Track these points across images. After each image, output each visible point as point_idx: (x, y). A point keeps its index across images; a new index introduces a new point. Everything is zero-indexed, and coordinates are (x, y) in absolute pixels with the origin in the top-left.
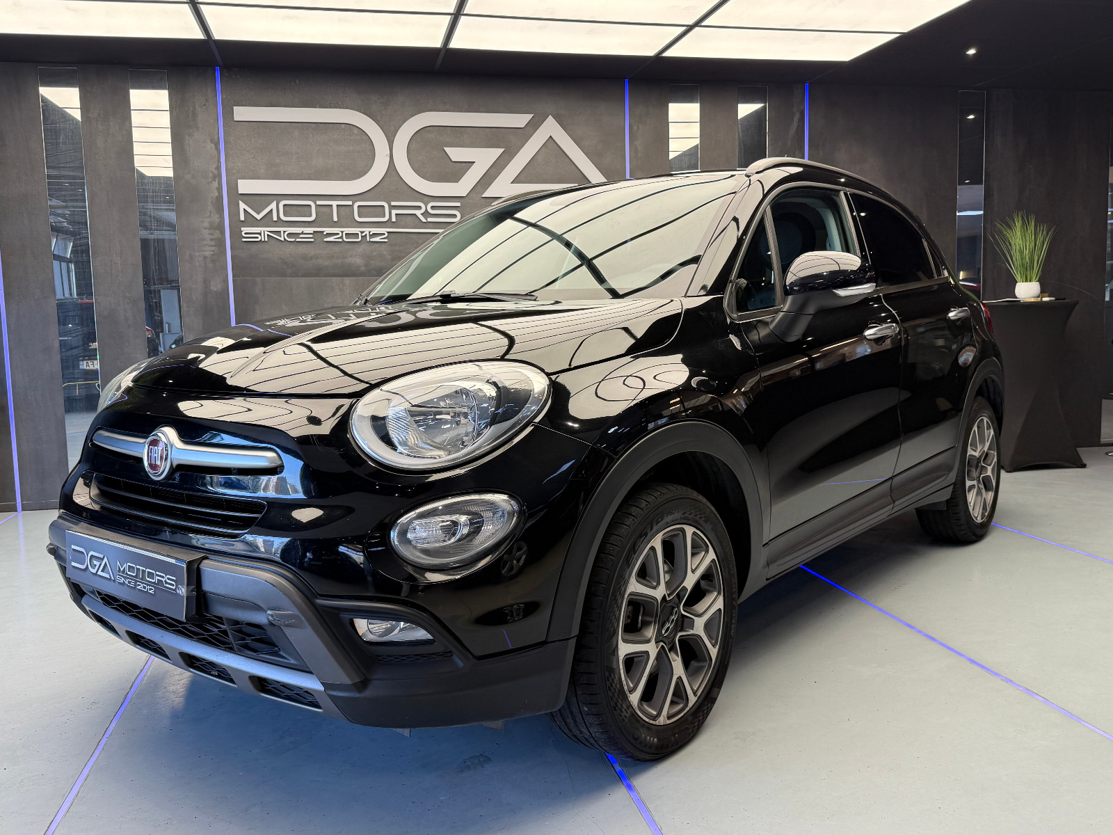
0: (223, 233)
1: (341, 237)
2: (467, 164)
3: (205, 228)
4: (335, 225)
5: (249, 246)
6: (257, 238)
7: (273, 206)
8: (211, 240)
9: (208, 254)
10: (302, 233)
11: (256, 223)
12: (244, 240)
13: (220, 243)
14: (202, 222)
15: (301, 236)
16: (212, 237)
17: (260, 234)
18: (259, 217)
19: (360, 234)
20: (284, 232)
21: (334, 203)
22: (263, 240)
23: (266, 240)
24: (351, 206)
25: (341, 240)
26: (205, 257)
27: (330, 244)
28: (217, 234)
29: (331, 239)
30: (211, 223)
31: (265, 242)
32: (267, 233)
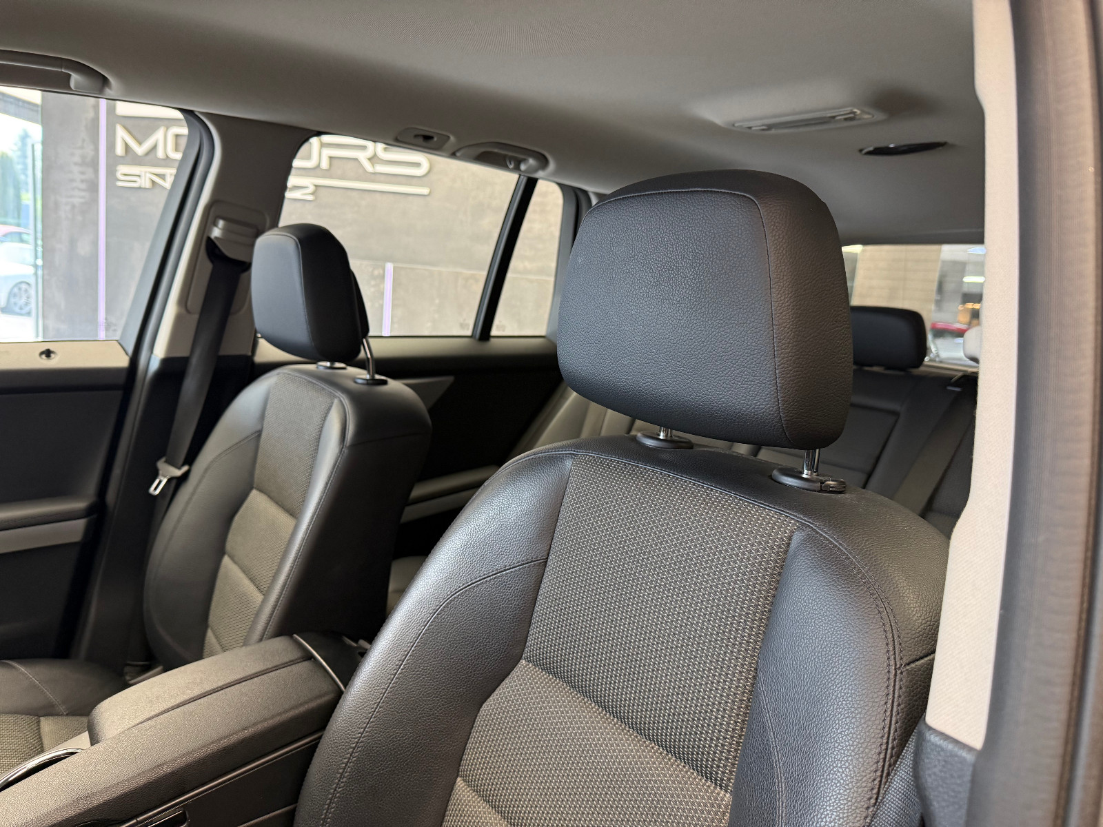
0: (96, 171)
3: (76, 164)
5: (128, 193)
6: (137, 182)
7: (159, 135)
8: (82, 181)
9: (77, 201)
11: (134, 159)
12: (120, 184)
13: (93, 187)
14: (72, 154)
16: (83, 177)
17: (139, 176)
18: (140, 150)
22: (143, 186)
26: (73, 207)
30: (83, 157)
31: (145, 189)
32: (148, 175)
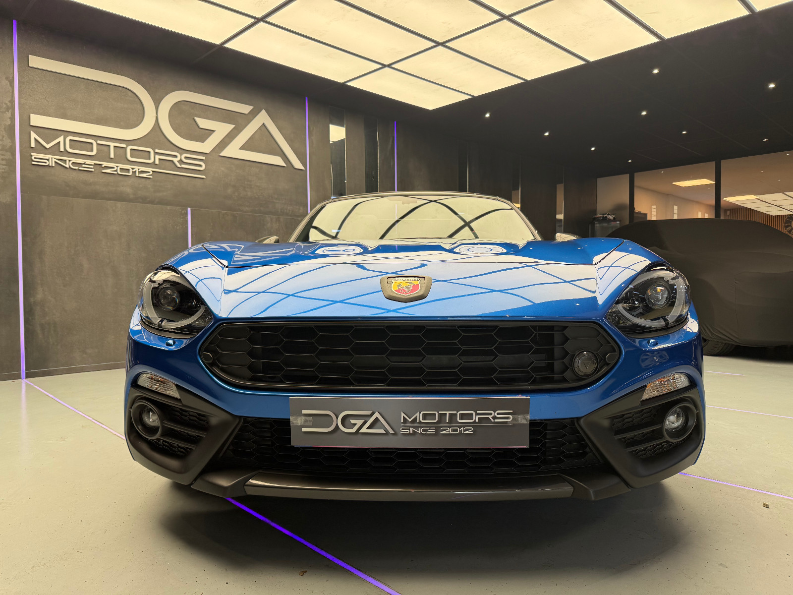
0: (14, 155)
1: (116, 171)
2: (210, 131)
4: (111, 160)
5: (37, 168)
6: (46, 163)
7: (61, 139)
8: (3, 160)
10: (85, 164)
11: (44, 150)
12: (33, 163)
13: (12, 163)
15: (84, 166)
16: (3, 157)
17: (48, 160)
18: (48, 146)
19: (131, 169)
20: (70, 161)
21: (112, 144)
22: (51, 165)
23: (54, 165)
24: (125, 149)
25: (116, 173)
27: (106, 175)
28: (8, 155)
29: (108, 171)
30: (3, 146)
31: (52, 166)
32: (54, 160)
